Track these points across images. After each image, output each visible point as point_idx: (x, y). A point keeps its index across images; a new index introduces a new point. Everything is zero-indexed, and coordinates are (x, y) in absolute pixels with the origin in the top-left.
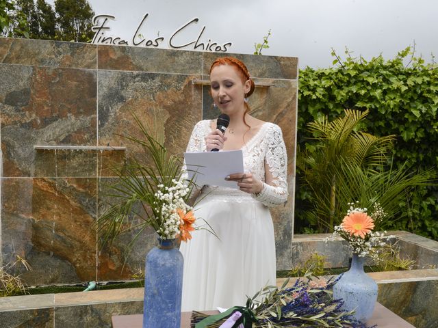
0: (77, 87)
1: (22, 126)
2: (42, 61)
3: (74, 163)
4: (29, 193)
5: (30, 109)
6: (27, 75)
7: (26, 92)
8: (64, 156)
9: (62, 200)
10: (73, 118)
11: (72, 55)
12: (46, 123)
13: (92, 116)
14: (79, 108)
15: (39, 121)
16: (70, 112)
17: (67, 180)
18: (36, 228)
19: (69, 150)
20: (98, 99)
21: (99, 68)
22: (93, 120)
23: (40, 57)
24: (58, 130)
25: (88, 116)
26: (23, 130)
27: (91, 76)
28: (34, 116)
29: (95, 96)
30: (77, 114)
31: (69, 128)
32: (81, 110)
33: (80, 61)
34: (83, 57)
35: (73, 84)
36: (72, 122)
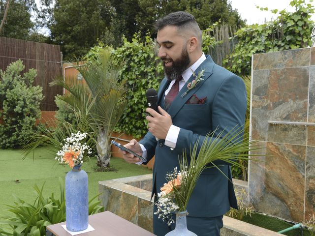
0: (296, 80)
1: (263, 108)
2: (275, 66)
3: (291, 134)
4: (264, 152)
5: (267, 97)
6: (266, 76)
7: (266, 87)
8: (286, 129)
9: (282, 159)
10: (292, 102)
11: (293, 58)
12: (276, 105)
13: (305, 100)
14: (296, 95)
15: (271, 105)
16: (290, 98)
17: (286, 146)
18: (267, 175)
19: (289, 125)
20: (309, 88)
21: (311, 65)
22: (305, 103)
23: (274, 63)
24: (282, 110)
25: (301, 100)
26: (262, 111)
27: (305, 71)
28: (269, 101)
29: (307, 85)
30: (295, 100)
31: (289, 109)
32: (298, 97)
33: (298, 62)
34: (301, 58)
35: (293, 78)
36: (291, 105)
